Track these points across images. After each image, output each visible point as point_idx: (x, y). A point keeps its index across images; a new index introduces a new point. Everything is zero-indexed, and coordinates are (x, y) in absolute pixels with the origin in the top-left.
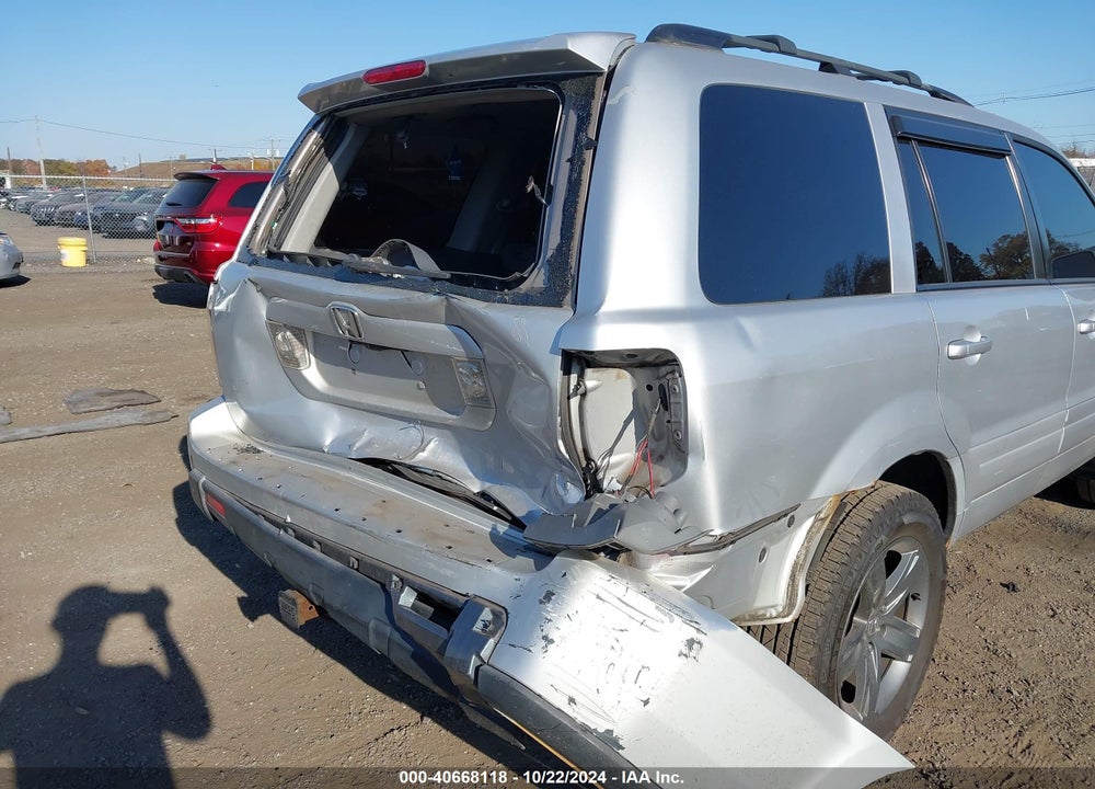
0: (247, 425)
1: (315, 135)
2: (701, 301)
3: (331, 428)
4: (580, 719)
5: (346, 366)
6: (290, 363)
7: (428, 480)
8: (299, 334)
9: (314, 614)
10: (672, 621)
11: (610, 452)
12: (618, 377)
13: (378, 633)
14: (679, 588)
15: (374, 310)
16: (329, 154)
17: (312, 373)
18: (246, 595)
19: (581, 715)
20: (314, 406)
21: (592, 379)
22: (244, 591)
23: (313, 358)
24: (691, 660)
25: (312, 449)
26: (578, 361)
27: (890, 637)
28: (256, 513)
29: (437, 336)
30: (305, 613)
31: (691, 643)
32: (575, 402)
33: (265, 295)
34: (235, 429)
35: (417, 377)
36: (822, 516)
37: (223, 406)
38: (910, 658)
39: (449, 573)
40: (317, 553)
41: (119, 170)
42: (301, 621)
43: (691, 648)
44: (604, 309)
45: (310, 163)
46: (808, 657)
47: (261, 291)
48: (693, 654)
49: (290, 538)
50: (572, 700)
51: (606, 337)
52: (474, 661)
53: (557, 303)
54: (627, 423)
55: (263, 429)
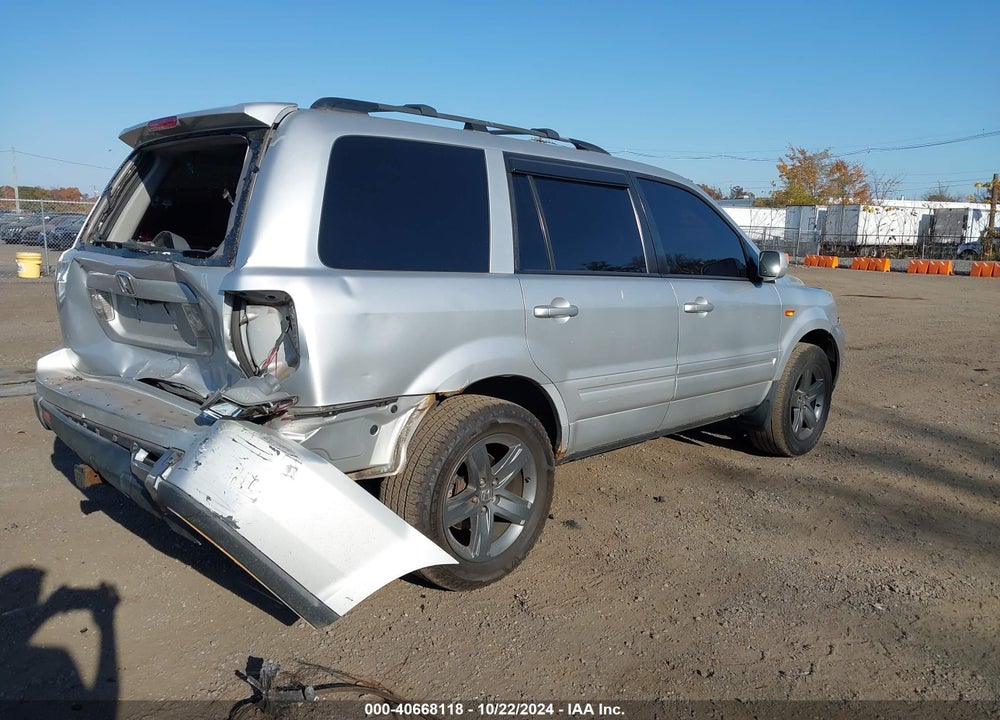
0: (80, 364)
1: (131, 163)
2: (318, 264)
3: (127, 361)
4: (213, 510)
5: (136, 318)
6: (102, 317)
7: (178, 391)
8: (107, 296)
9: (98, 480)
10: (278, 453)
11: (269, 361)
12: (269, 312)
13: (126, 481)
14: (297, 441)
15: (140, 274)
16: (142, 176)
17: (115, 322)
18: (87, 499)
19: (213, 507)
20: (117, 346)
21: (251, 313)
22: (87, 496)
23: (116, 313)
24: (288, 478)
25: (114, 374)
26: (240, 300)
27: (505, 506)
28: (68, 416)
29: (172, 291)
30: (90, 479)
31: (290, 468)
32: (243, 327)
33: (84, 269)
34: (71, 367)
35: (173, 322)
36: (420, 408)
37: (64, 350)
38: (522, 522)
39: (161, 436)
40: (97, 435)
41: (90, 197)
42: (88, 484)
43: (289, 470)
44: (247, 265)
45: (127, 183)
46: (414, 502)
47: (82, 266)
48: (290, 474)
49: (84, 429)
50: (208, 498)
51: (249, 283)
52: (159, 480)
53: (228, 265)
54: (278, 343)
55: (89, 365)
